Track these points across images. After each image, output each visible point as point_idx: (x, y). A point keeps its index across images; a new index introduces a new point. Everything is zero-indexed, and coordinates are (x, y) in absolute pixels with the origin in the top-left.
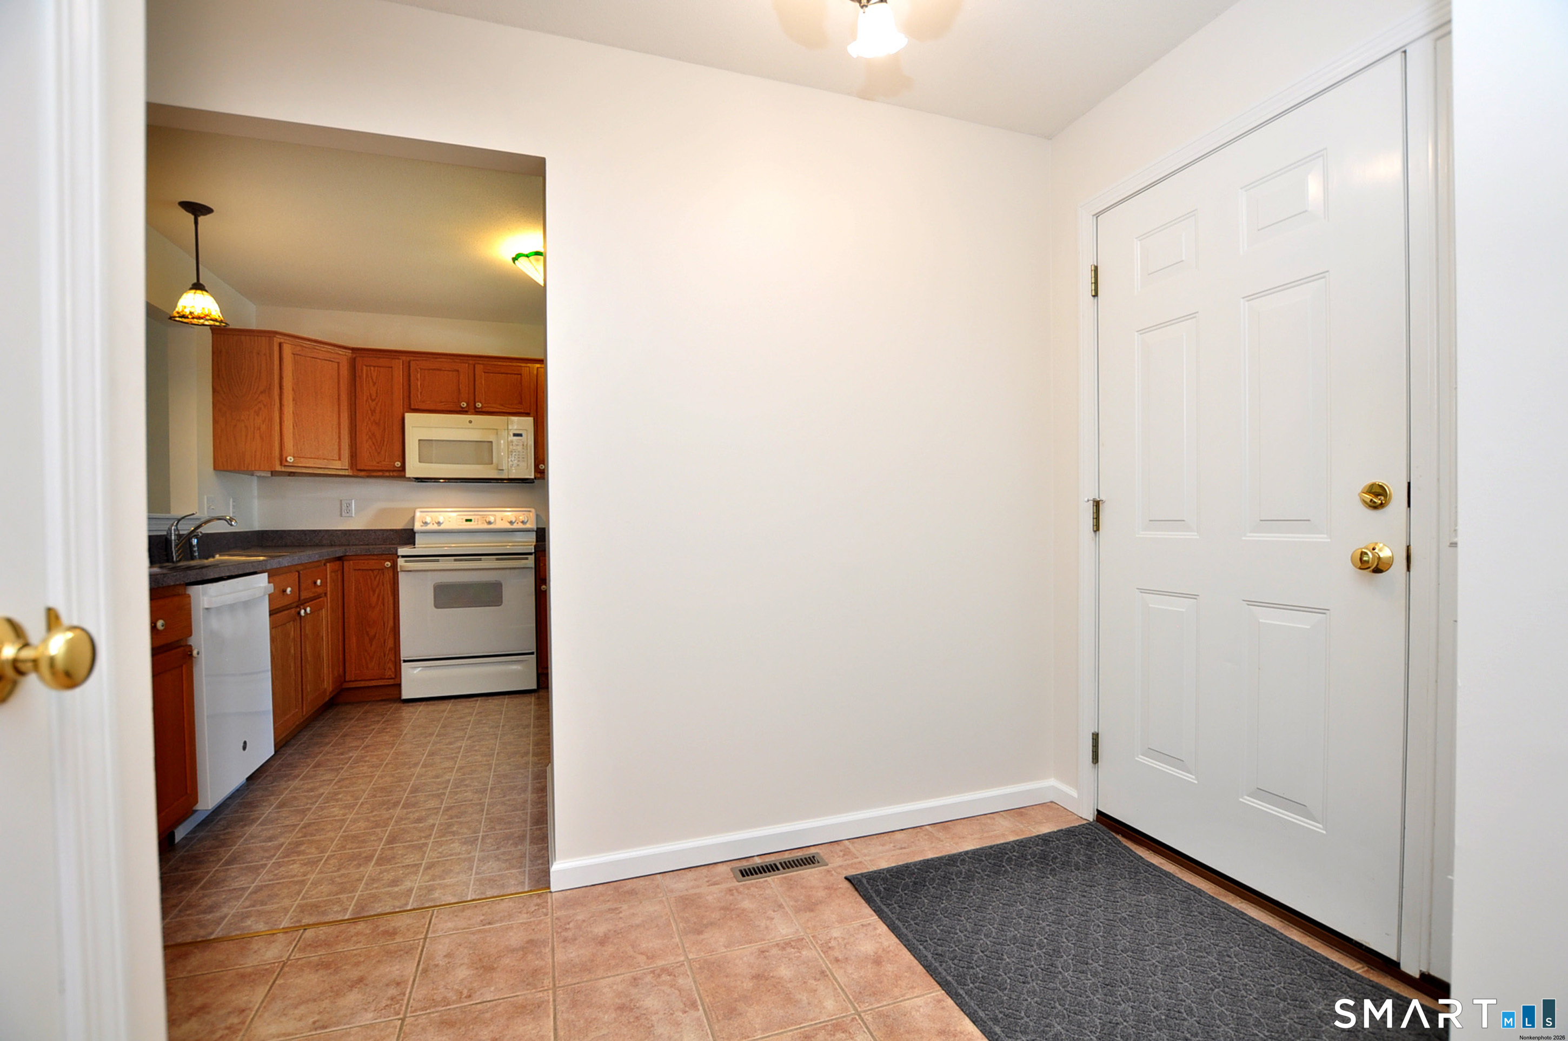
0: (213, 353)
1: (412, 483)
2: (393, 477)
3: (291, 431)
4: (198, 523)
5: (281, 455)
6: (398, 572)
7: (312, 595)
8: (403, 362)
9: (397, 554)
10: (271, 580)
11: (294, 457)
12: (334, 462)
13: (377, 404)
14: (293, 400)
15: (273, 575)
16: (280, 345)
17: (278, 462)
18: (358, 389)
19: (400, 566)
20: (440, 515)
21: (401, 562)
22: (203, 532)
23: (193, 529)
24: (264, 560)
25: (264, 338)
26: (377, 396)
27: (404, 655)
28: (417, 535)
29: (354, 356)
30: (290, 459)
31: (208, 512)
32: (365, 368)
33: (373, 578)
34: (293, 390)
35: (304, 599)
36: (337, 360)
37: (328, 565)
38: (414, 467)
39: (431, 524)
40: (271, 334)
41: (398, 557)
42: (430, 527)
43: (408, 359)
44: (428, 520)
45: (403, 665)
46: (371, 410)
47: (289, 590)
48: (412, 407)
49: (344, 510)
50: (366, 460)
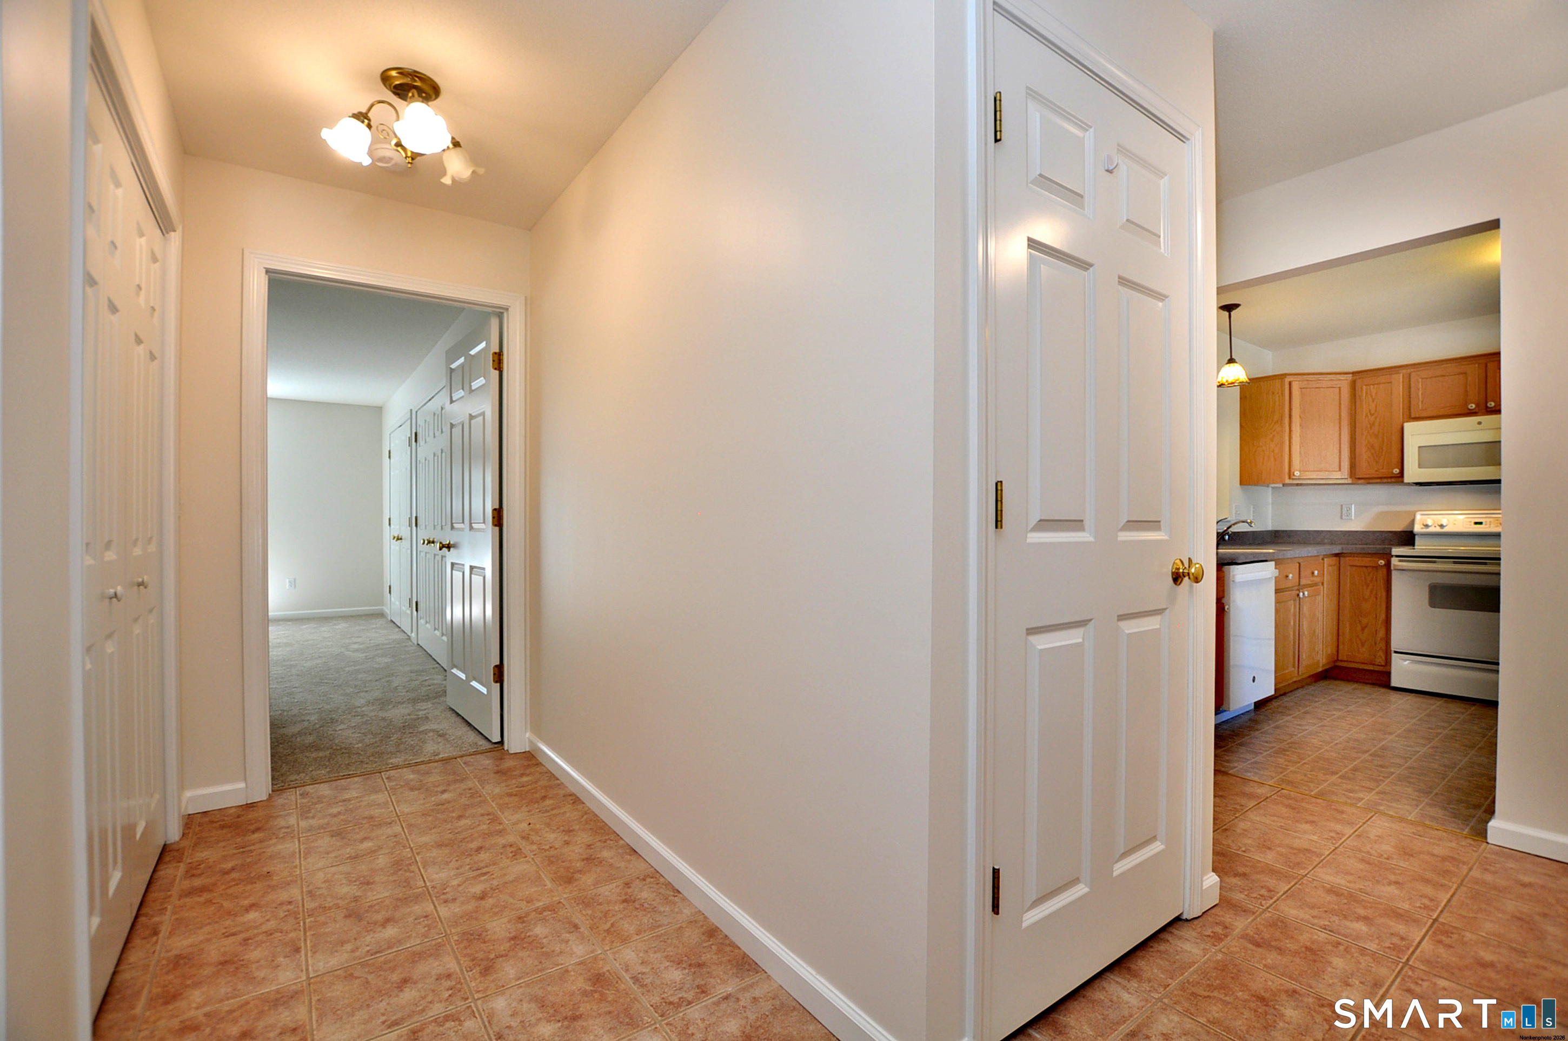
0: (1241, 398)
1: (1412, 487)
2: (1391, 483)
3: (1298, 450)
4: (1229, 524)
5: (1290, 470)
6: (1391, 570)
7: (1310, 583)
8: (1403, 376)
9: (1390, 554)
10: (1277, 567)
11: (1300, 471)
12: (1334, 473)
13: (1376, 418)
14: (1300, 425)
15: (1279, 563)
16: (1290, 383)
17: (1287, 477)
18: (1358, 404)
19: (1394, 565)
20: (1444, 518)
21: (1395, 561)
22: (1233, 531)
23: (1225, 528)
24: (1274, 553)
25: (1277, 381)
26: (1376, 411)
27: (1394, 646)
28: (1416, 537)
29: (1355, 378)
30: (1297, 473)
31: (1236, 517)
32: (1364, 387)
33: (1367, 574)
34: (1300, 417)
35: (1304, 585)
36: (1339, 386)
37: (1325, 559)
38: (1413, 472)
39: (1433, 527)
40: (1282, 377)
41: (1392, 556)
42: (1431, 530)
43: (1409, 371)
44: (1430, 522)
45: (1394, 655)
46: (1370, 424)
47: (1291, 576)
48: (1413, 416)
49: (1343, 513)
50: (1364, 470)
